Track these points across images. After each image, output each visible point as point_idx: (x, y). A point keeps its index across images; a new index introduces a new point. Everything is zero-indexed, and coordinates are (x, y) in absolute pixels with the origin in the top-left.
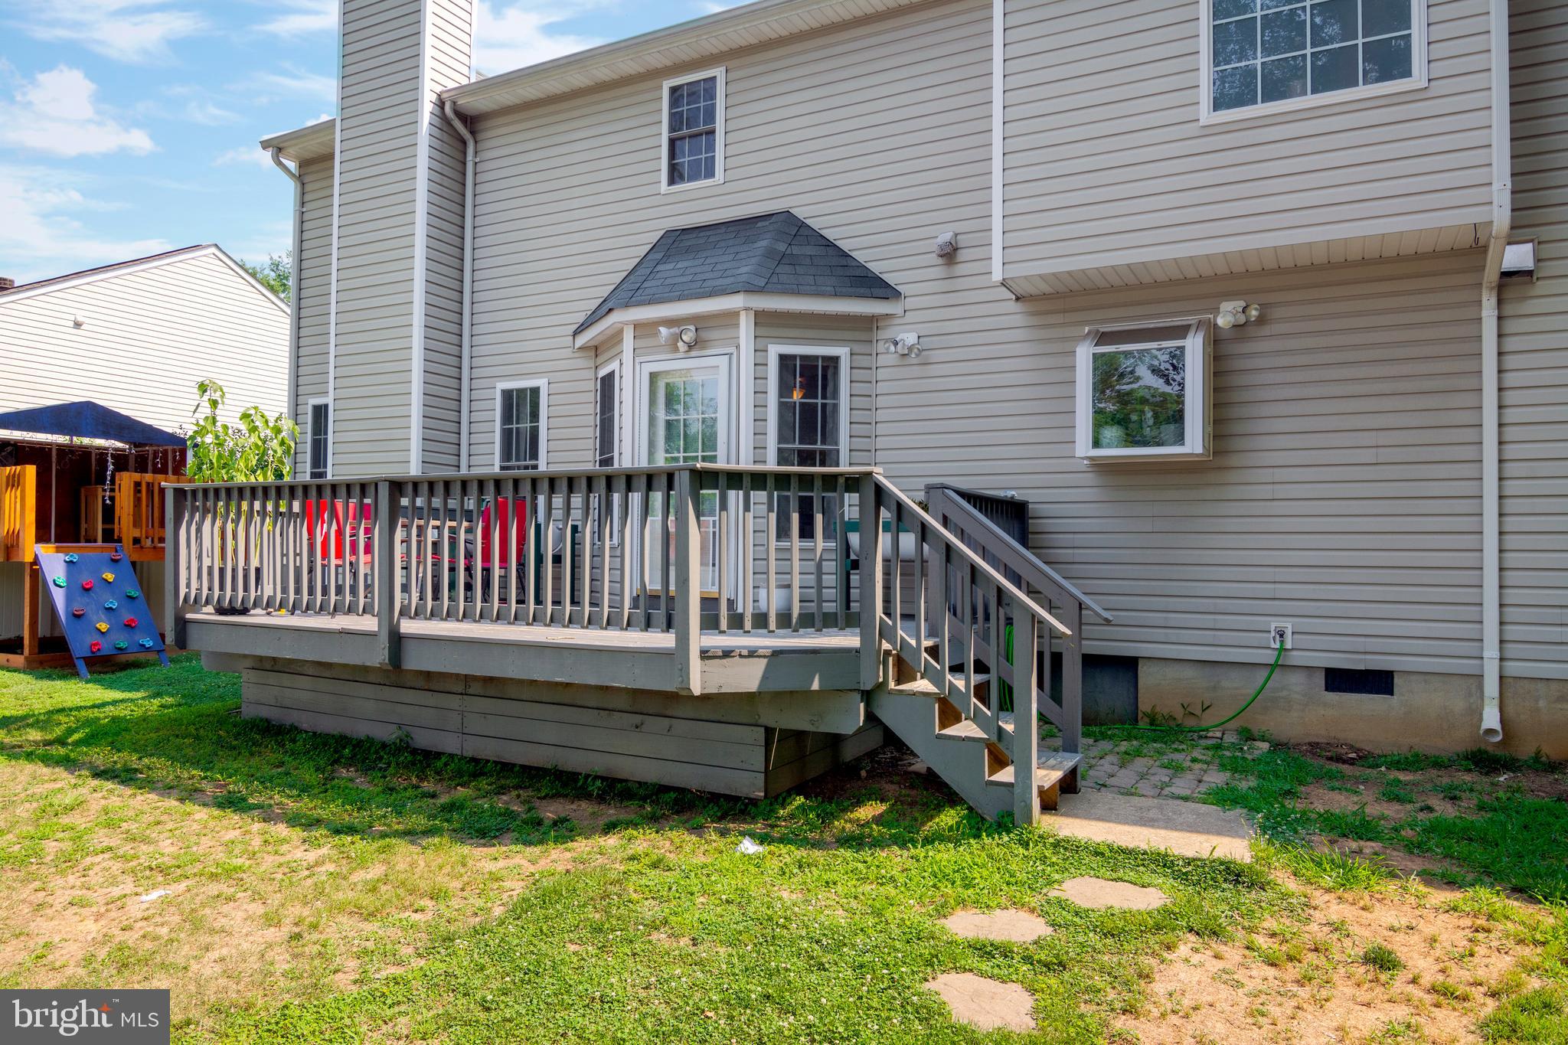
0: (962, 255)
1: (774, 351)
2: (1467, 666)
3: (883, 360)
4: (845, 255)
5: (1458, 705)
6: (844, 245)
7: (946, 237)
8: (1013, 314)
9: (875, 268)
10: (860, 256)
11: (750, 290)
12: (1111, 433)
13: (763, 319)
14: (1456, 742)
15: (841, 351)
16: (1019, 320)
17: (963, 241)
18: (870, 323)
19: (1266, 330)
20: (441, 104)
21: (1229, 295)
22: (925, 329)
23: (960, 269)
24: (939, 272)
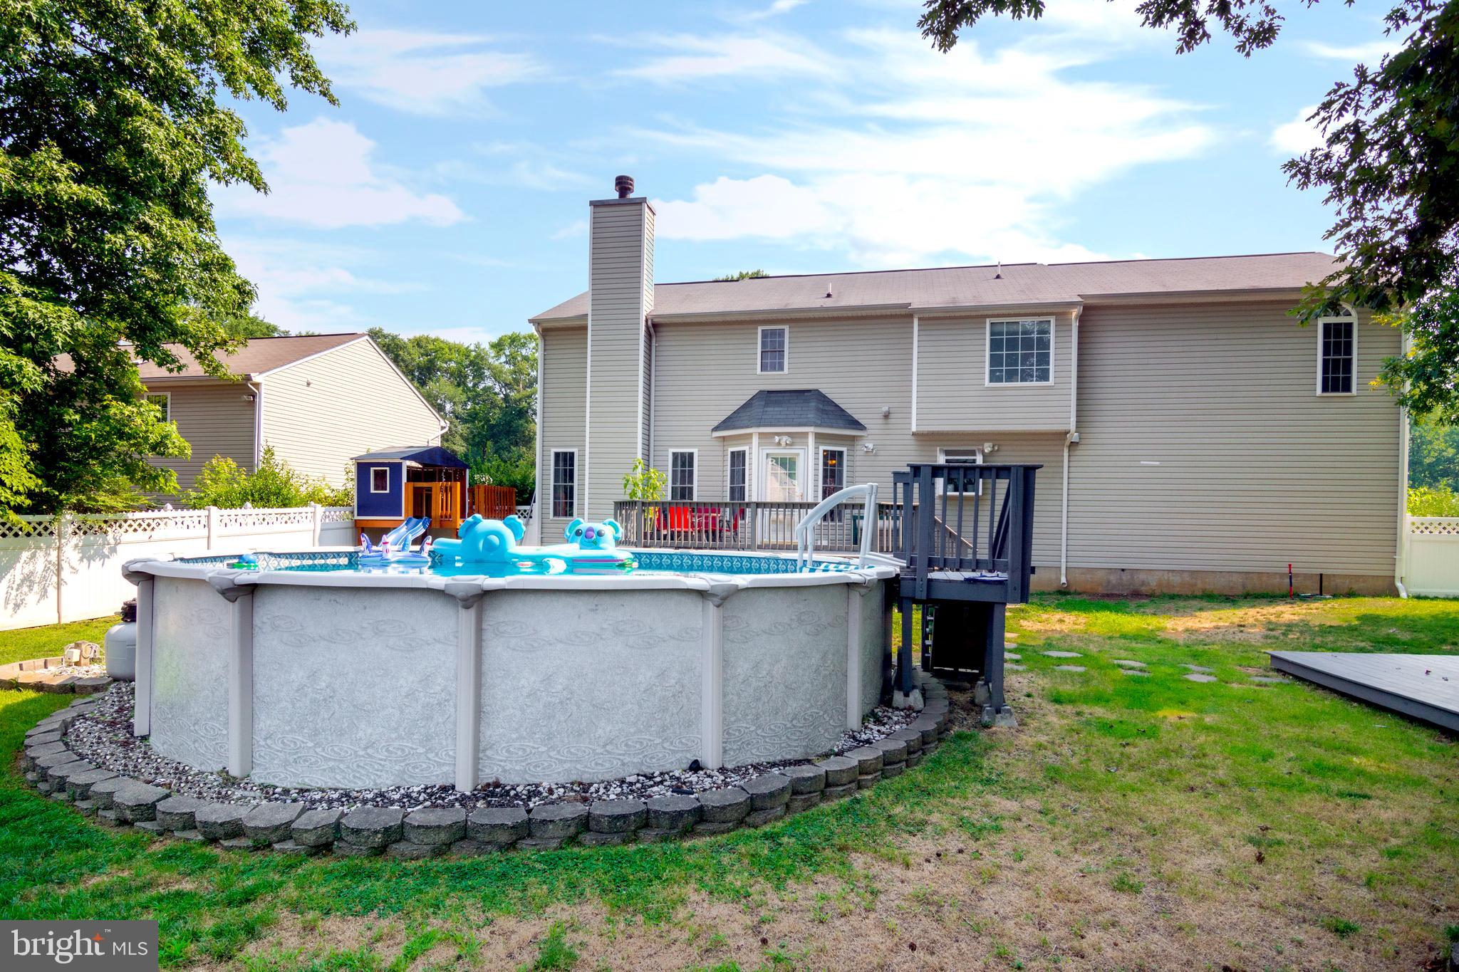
0: (891, 416)
1: (822, 448)
2: (1056, 564)
3: (858, 453)
4: (843, 410)
5: (1053, 577)
6: (842, 406)
7: (885, 409)
8: (911, 441)
9: (856, 417)
10: (849, 411)
11: (817, 425)
12: (951, 487)
13: (819, 437)
14: (1052, 589)
15: (844, 449)
16: (913, 442)
17: (891, 411)
18: (853, 438)
19: (1000, 453)
20: (647, 321)
21: (988, 441)
22: (876, 442)
23: (890, 421)
24: (881, 421)
